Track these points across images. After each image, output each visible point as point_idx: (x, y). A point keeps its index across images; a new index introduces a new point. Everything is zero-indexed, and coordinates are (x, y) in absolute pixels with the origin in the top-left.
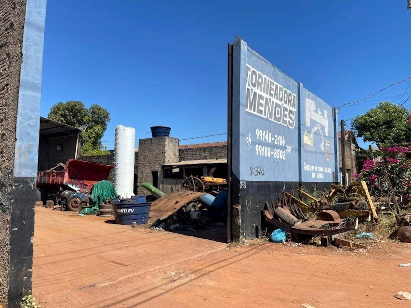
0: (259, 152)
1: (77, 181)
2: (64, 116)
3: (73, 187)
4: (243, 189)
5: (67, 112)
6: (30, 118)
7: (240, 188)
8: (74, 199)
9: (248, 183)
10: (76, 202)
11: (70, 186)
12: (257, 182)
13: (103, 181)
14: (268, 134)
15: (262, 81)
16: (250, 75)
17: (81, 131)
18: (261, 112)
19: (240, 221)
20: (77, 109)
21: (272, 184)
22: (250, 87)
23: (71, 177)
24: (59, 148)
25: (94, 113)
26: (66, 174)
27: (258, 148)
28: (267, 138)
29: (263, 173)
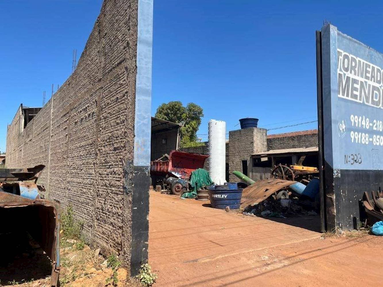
0: (355, 139)
1: (179, 169)
2: (167, 114)
3: (176, 175)
4: (337, 178)
5: (169, 111)
6: (144, 118)
7: (334, 177)
8: (177, 185)
9: (342, 171)
10: (178, 187)
11: (173, 173)
12: (353, 171)
13: (200, 169)
14: (365, 120)
15: (356, 65)
16: (341, 59)
17: (180, 127)
18: (355, 97)
19: (335, 212)
20: (177, 108)
21: (371, 173)
22: (342, 71)
23: (174, 166)
24: (164, 142)
25: (190, 110)
26: (170, 163)
27: (353, 135)
28: (364, 123)
29: (360, 161)
